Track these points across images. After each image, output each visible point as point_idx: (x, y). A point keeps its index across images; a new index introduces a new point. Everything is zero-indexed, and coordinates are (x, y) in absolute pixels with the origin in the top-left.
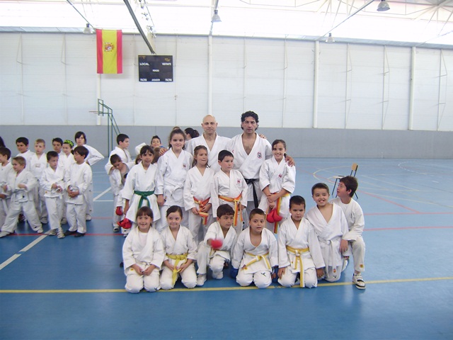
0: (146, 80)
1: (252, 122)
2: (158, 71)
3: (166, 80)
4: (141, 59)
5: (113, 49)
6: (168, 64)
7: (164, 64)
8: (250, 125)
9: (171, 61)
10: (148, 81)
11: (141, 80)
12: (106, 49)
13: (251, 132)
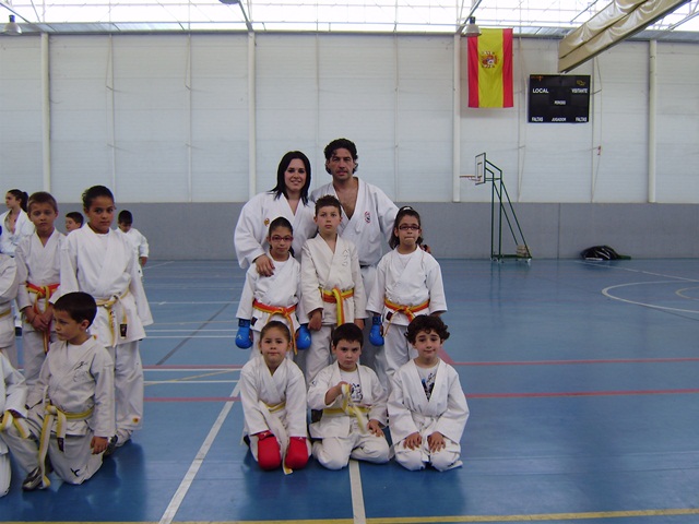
0: (541, 119)
1: (346, 159)
2: (563, 103)
3: (578, 119)
4: (535, 81)
5: (496, 63)
6: (581, 91)
7: (575, 91)
8: (343, 164)
9: (588, 86)
10: (544, 121)
11: (534, 119)
12: (485, 62)
13: (346, 175)
